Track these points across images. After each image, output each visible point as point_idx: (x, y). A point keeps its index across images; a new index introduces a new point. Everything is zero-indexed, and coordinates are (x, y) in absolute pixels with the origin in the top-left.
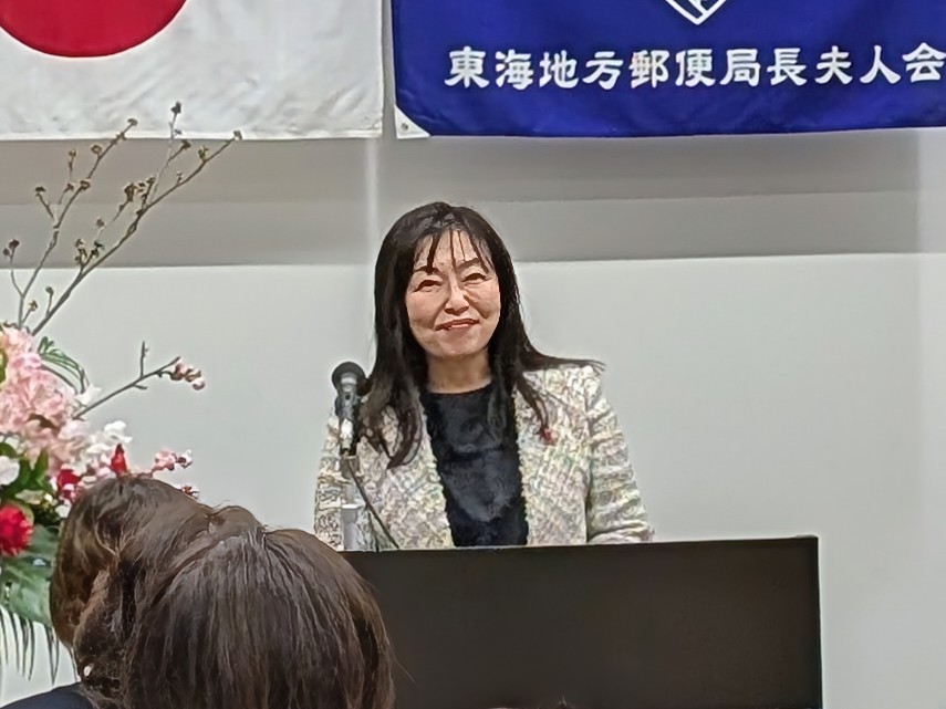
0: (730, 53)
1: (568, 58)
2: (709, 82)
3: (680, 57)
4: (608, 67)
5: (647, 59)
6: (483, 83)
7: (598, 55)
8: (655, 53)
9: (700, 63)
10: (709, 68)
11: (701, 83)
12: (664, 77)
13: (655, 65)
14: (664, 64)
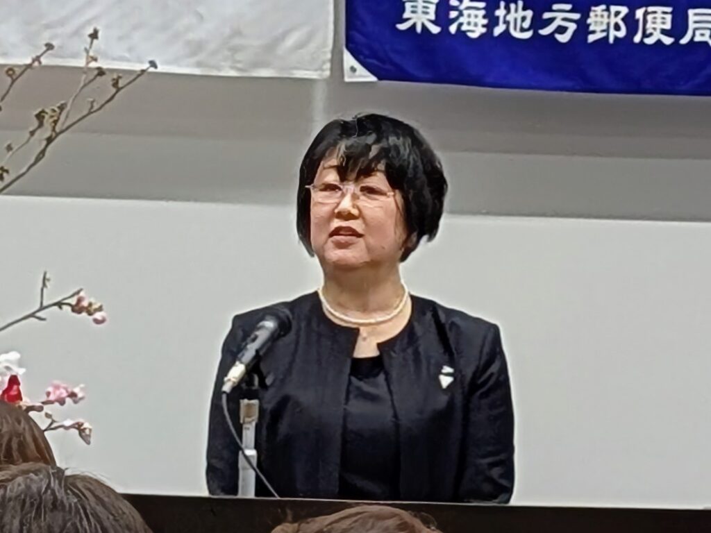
0: (691, 12)
1: (524, 9)
2: (668, 41)
3: (639, 13)
4: (565, 19)
5: (606, 14)
6: (435, 30)
7: (555, 7)
8: (614, 9)
9: (659, 21)
10: (668, 26)
11: (659, 42)
12: (622, 33)
13: (613, 20)
14: (623, 19)
